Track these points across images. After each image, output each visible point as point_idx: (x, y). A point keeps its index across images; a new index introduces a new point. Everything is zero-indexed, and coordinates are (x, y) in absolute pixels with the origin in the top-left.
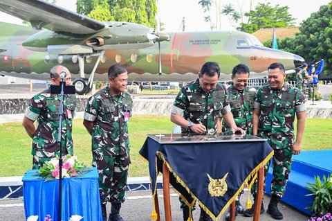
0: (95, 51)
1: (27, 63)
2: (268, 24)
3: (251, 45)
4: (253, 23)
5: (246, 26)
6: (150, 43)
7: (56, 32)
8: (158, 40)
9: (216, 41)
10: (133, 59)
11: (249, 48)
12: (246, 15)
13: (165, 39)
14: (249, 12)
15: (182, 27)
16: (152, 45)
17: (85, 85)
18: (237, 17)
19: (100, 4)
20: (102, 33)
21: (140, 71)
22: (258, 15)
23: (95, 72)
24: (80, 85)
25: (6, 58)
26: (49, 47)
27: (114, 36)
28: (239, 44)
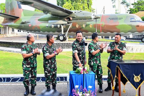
0: (68, 23)
1: (39, 27)
2: (143, 8)
3: (136, 20)
4: (135, 8)
5: (132, 10)
6: (92, 19)
7: (52, 15)
8: (96, 18)
9: (121, 19)
10: (84, 26)
11: (136, 21)
12: (132, 4)
13: (99, 18)
14: (134, 3)
15: (103, 11)
16: (93, 20)
17: (64, 37)
18: (128, 5)
19: (67, 1)
20: (72, 15)
21: (87, 31)
22: (138, 5)
23: (68, 32)
24: (62, 37)
25: (30, 25)
26: (49, 21)
27: (77, 16)
28: (131, 20)
